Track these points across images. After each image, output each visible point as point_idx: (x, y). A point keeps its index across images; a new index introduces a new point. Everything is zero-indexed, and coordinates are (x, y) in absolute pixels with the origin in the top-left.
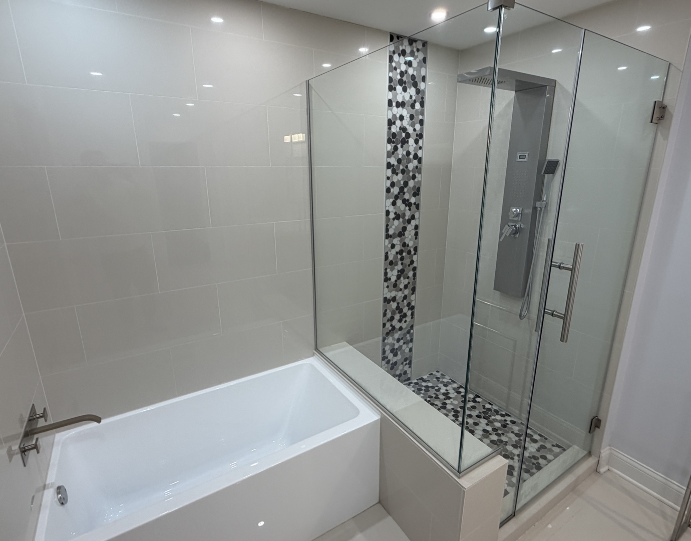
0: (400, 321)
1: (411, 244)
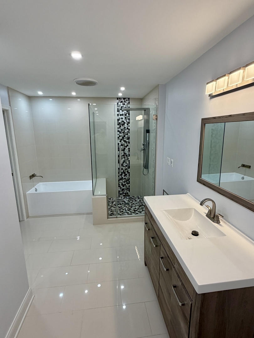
0: (125, 176)
1: (127, 153)
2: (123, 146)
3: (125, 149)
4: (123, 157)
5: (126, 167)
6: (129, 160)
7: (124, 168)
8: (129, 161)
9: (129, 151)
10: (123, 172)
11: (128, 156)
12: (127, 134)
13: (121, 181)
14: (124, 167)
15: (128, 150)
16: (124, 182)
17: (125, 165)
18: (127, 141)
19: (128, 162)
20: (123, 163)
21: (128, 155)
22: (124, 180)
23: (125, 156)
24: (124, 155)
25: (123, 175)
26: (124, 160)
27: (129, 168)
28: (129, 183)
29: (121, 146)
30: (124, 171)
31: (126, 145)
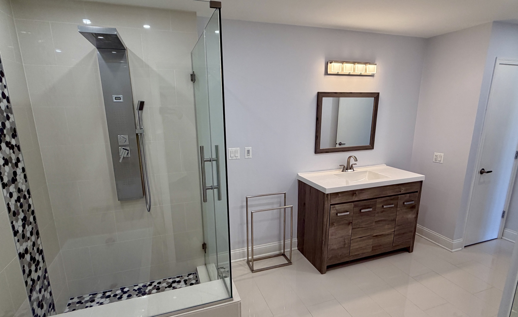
0: (36, 271)
1: (24, 188)
2: (10, 164)
3: (15, 173)
4: (19, 204)
5: (33, 238)
6: (32, 208)
7: (29, 244)
8: (33, 212)
9: (25, 177)
10: (31, 257)
11: (27, 196)
12: (8, 118)
13: (35, 295)
14: (29, 238)
15: (22, 175)
16: (40, 291)
17: (28, 235)
18: (13, 142)
19: (31, 219)
20: (24, 226)
21: (26, 193)
22: (38, 288)
23: (22, 200)
24: (18, 200)
25: (33, 268)
26: (22, 215)
27: (38, 238)
28: (49, 284)
29: (4, 165)
30: (31, 254)
31: (14, 157)
